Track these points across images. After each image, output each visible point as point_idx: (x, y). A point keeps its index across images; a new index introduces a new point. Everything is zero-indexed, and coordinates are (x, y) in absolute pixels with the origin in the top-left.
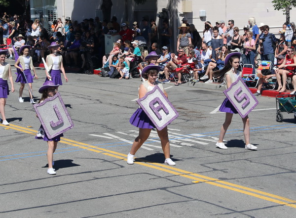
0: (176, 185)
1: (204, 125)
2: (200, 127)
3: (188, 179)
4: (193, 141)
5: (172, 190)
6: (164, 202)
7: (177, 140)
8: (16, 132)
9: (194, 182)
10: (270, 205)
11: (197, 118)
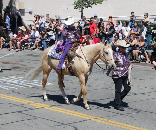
0: (27, 110)
3: (34, 106)
4: (33, 84)
5: (25, 112)
6: (21, 119)
9: (37, 108)
10: (83, 120)
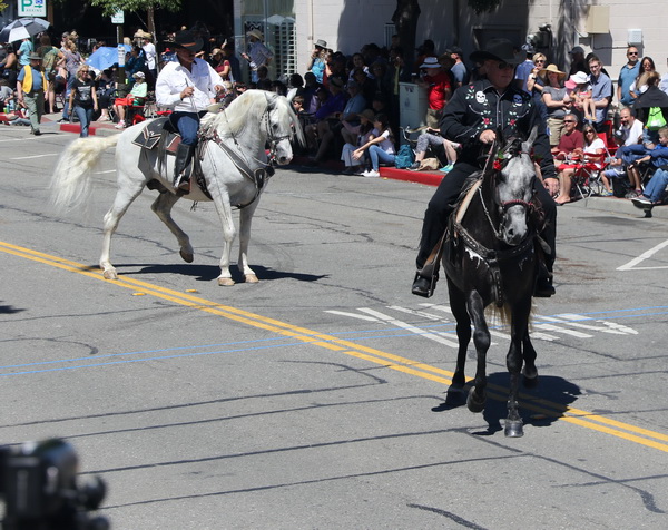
3: (523, 410)
8: (158, 303)
9: (536, 417)
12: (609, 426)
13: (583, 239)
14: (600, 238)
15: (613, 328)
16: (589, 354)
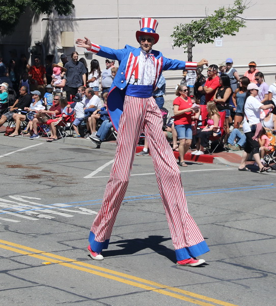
0: (21, 268)
1: (73, 192)
2: (67, 195)
3: (38, 260)
4: (55, 213)
6: (2, 288)
7: (34, 211)
9: (45, 263)
10: (134, 291)
11: (66, 183)
12: (87, 267)
13: (64, 161)
14: (73, 160)
15: (84, 211)
16: (72, 226)
